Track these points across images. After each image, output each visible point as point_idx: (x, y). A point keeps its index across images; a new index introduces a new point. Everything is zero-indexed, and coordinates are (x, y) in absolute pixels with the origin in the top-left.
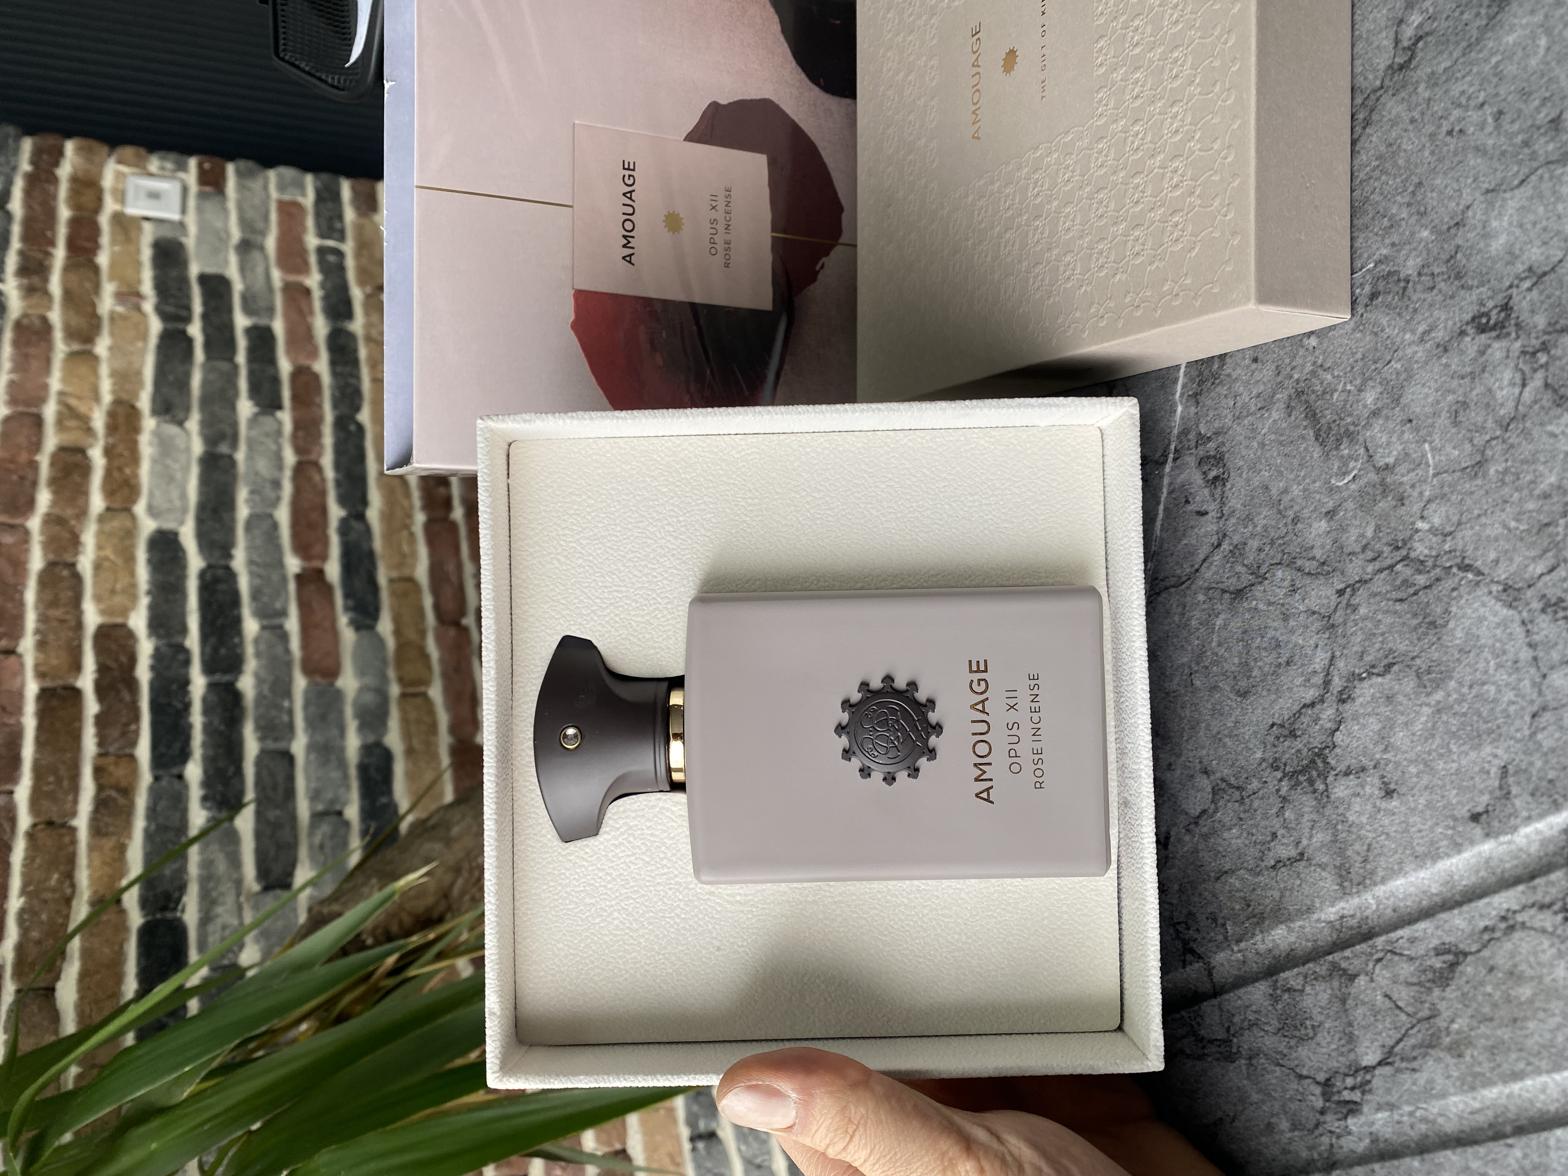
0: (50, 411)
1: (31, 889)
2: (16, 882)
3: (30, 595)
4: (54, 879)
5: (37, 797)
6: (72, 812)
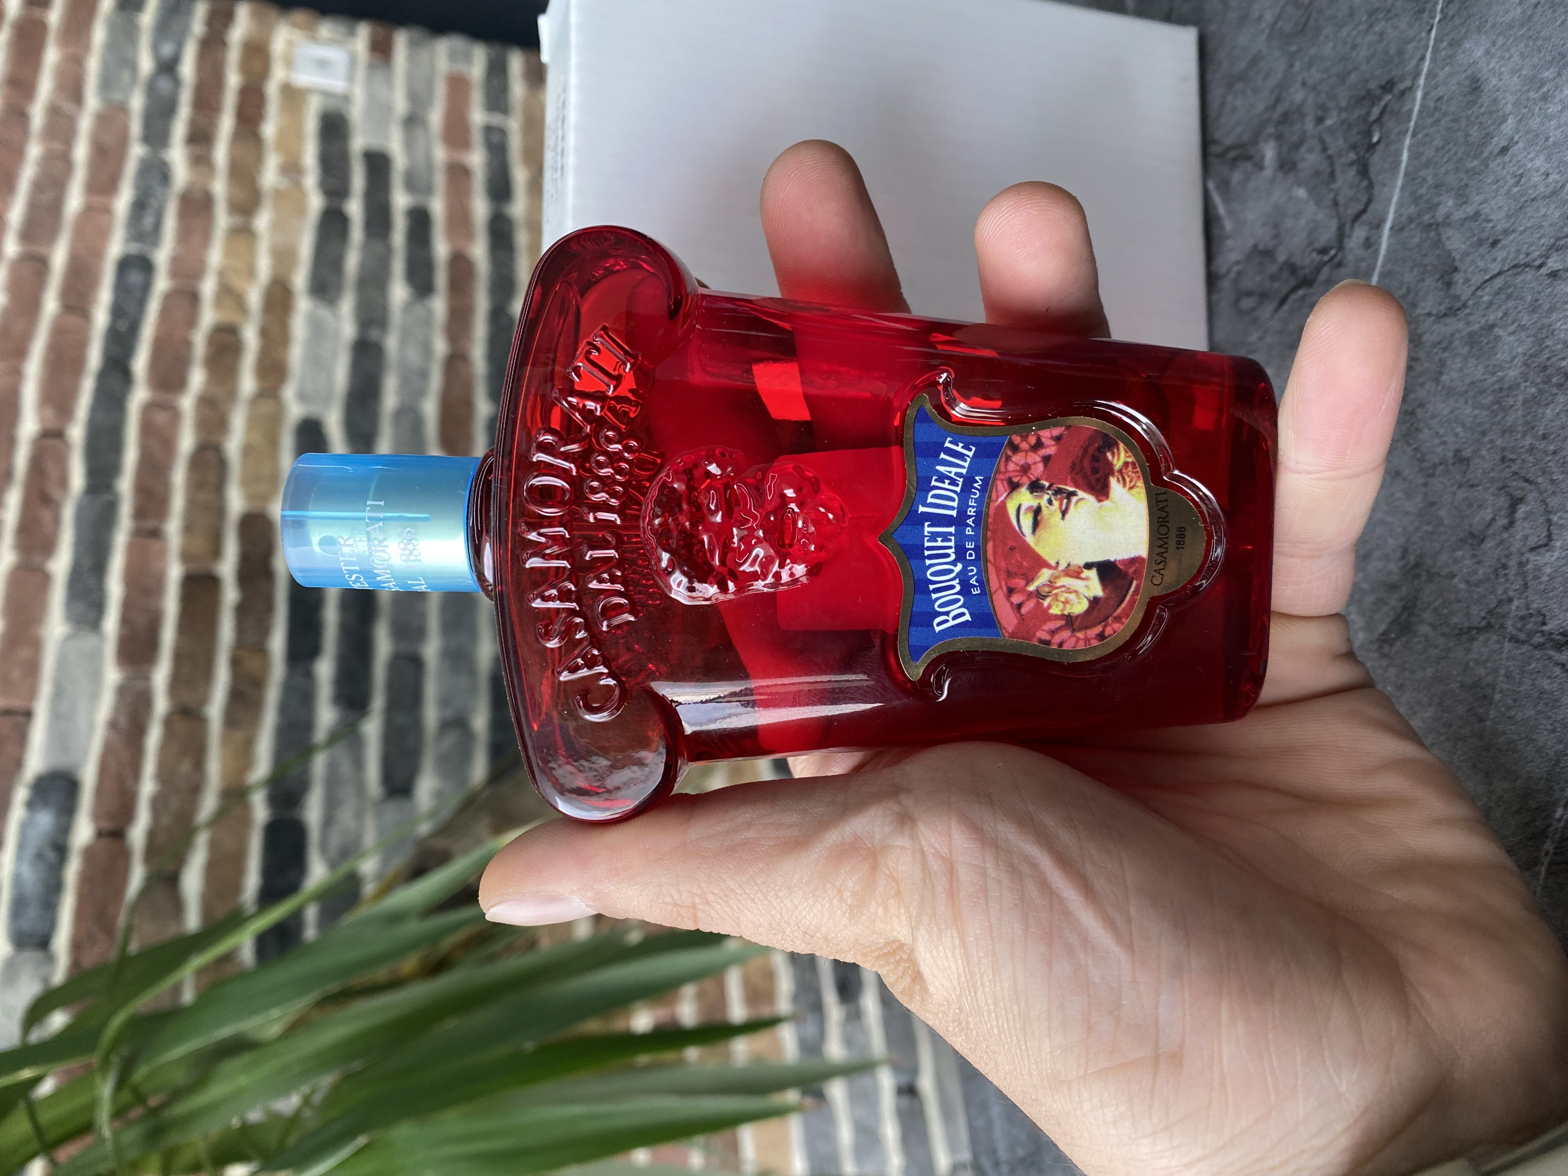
0: (208, 287)
1: (164, 775)
2: (149, 767)
3: (179, 477)
4: (185, 767)
5: (176, 683)
6: (204, 699)
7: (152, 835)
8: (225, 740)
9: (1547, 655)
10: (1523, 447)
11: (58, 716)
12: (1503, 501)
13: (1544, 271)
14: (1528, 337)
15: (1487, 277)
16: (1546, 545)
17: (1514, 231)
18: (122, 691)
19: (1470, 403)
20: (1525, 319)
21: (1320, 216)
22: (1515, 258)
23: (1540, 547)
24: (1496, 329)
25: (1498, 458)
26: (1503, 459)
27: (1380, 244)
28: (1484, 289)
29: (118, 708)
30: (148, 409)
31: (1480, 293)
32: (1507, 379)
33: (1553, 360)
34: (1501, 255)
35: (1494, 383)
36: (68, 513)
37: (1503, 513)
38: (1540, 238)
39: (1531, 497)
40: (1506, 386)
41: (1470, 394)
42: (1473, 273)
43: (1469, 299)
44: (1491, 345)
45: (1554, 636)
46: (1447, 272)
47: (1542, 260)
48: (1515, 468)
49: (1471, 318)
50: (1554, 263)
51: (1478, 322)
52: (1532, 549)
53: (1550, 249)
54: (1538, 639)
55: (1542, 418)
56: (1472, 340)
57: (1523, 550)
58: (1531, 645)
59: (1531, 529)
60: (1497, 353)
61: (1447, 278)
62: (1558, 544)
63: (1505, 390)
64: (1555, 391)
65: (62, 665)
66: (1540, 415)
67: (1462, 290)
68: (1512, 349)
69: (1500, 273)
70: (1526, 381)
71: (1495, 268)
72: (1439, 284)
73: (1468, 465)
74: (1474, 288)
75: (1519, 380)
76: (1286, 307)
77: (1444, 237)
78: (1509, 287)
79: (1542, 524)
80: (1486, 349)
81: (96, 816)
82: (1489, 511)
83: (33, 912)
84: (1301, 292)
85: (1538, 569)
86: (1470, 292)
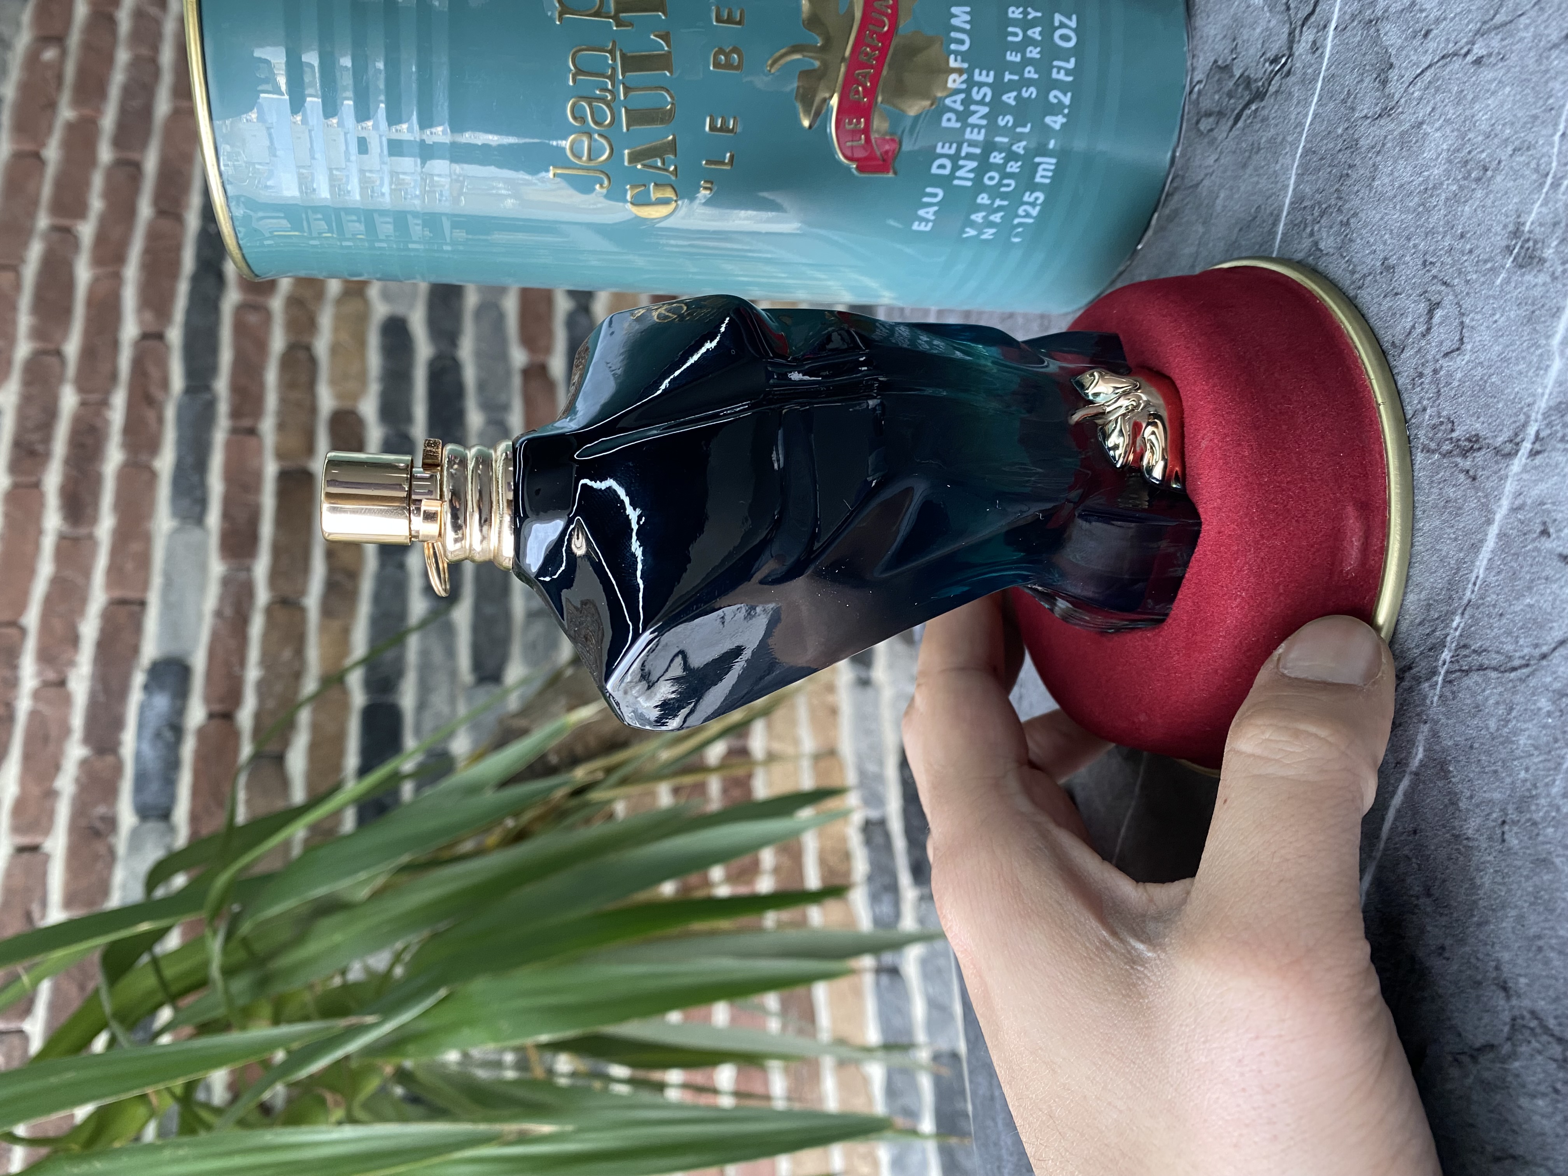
1: (268, 661)
2: (254, 654)
3: (272, 376)
4: (287, 654)
5: (275, 575)
6: (303, 592)
7: (258, 716)
8: (323, 629)
9: (1453, 463)
10: (1443, 248)
11: (168, 606)
12: (1423, 307)
13: (1470, 58)
14: (1453, 131)
15: (1419, 71)
16: (1458, 349)
17: (1445, 19)
18: (226, 582)
19: (1398, 207)
20: (1451, 112)
21: (1273, 22)
22: (1444, 48)
23: (1452, 351)
24: (1424, 127)
25: (1420, 263)
26: (1424, 263)
27: (1325, 47)
28: (1415, 84)
29: (222, 598)
30: (241, 309)
31: (1411, 89)
32: (1432, 178)
33: (1473, 154)
34: (1432, 45)
35: (1420, 185)
36: (170, 413)
37: (1421, 320)
38: (1468, 25)
39: (1449, 300)
40: (1430, 186)
41: (1399, 198)
42: (1406, 68)
43: (1401, 98)
44: (1418, 144)
45: (1461, 443)
46: (1383, 70)
47: (1469, 46)
48: (1434, 271)
49: (1402, 117)
50: (1479, 50)
51: (1408, 119)
52: (1446, 355)
53: (1476, 35)
54: (1447, 447)
55: (1462, 216)
56: (1403, 141)
57: (1438, 357)
58: (1440, 453)
59: (1445, 334)
60: (1424, 152)
61: (1383, 76)
62: (1469, 347)
63: (1430, 190)
64: (1474, 186)
65: (170, 556)
66: (1459, 214)
67: (1395, 88)
68: (1437, 146)
69: (1430, 66)
70: (1448, 179)
71: (1426, 60)
72: (1376, 84)
73: (1394, 272)
74: (1407, 84)
75: (1443, 178)
76: (1240, 124)
77: (1382, 32)
78: (1438, 80)
79: (1456, 327)
80: (1415, 149)
81: (208, 699)
82: (1410, 319)
83: (155, 786)
84: (1253, 107)
85: (1450, 375)
86: (1402, 90)
